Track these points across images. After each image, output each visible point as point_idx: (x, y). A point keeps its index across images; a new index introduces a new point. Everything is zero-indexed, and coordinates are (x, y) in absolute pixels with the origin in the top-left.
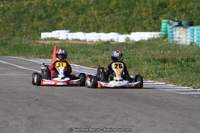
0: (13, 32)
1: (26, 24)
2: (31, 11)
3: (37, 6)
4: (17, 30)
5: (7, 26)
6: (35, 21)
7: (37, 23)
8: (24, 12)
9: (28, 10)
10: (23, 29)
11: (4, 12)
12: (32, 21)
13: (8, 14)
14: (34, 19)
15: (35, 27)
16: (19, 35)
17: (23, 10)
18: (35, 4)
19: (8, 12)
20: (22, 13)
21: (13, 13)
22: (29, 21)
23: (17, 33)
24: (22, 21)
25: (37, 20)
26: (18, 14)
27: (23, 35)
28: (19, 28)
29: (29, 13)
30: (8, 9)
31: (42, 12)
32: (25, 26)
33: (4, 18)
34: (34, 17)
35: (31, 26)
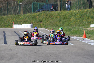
0: (79, 24)
1: (85, 20)
2: (88, 14)
3: (91, 12)
4: (81, 23)
5: (76, 21)
6: (89, 19)
7: (90, 20)
8: (85, 15)
9: (86, 14)
10: (83, 23)
11: (75, 15)
12: (88, 19)
13: (77, 16)
14: (89, 18)
15: (89, 22)
16: (82, 26)
17: (84, 13)
18: (90, 11)
19: (77, 15)
20: (83, 15)
21: (79, 15)
22: (87, 19)
23: (81, 25)
24: (83, 19)
25: (90, 18)
26: (82, 15)
27: (83, 26)
28: (82, 22)
29: (87, 15)
30: (77, 13)
31: (93, 15)
32: (85, 21)
33: (75, 17)
34: (89, 17)
35: (87, 21)
